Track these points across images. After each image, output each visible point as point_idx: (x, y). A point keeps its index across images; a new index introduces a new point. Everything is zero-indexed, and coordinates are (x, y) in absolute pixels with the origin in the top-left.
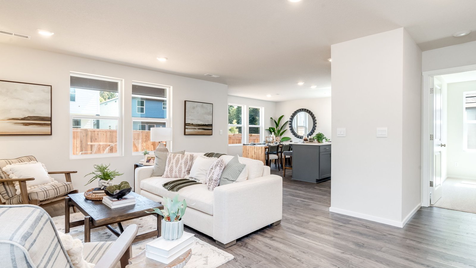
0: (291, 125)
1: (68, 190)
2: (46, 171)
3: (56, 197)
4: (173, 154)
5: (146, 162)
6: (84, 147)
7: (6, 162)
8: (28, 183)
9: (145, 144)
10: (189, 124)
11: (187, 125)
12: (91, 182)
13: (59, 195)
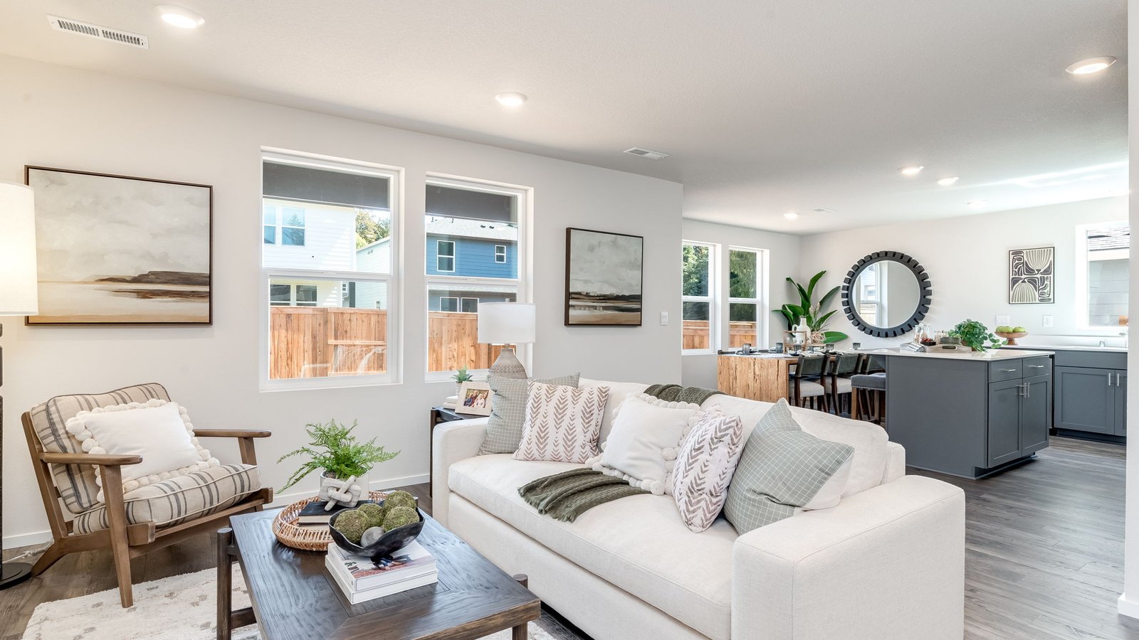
0: (847, 297)
1: (243, 490)
2: (188, 429)
3: (209, 513)
4: (545, 386)
5: (465, 404)
6: (320, 351)
7: (79, 402)
8: (124, 469)
9: (455, 346)
10: (578, 295)
11: (573, 296)
12: (297, 480)
13: (215, 504)
